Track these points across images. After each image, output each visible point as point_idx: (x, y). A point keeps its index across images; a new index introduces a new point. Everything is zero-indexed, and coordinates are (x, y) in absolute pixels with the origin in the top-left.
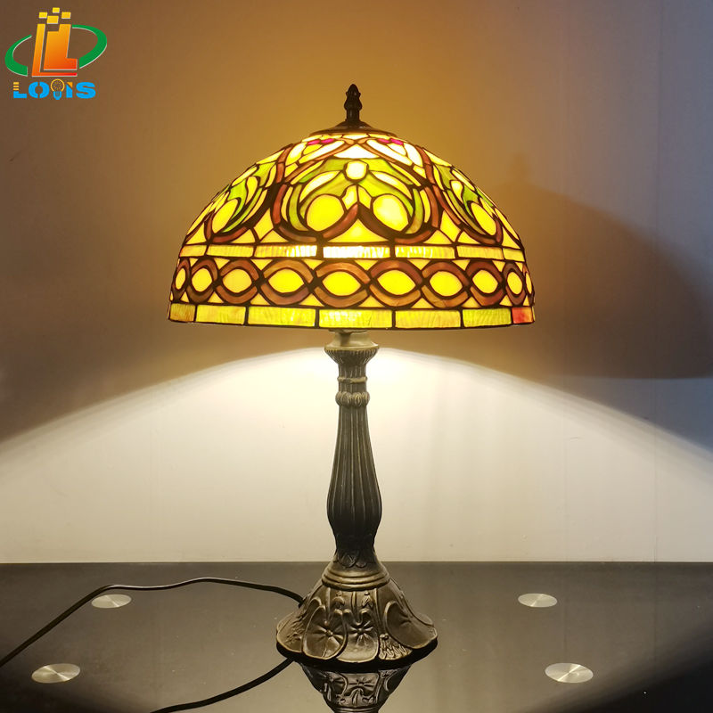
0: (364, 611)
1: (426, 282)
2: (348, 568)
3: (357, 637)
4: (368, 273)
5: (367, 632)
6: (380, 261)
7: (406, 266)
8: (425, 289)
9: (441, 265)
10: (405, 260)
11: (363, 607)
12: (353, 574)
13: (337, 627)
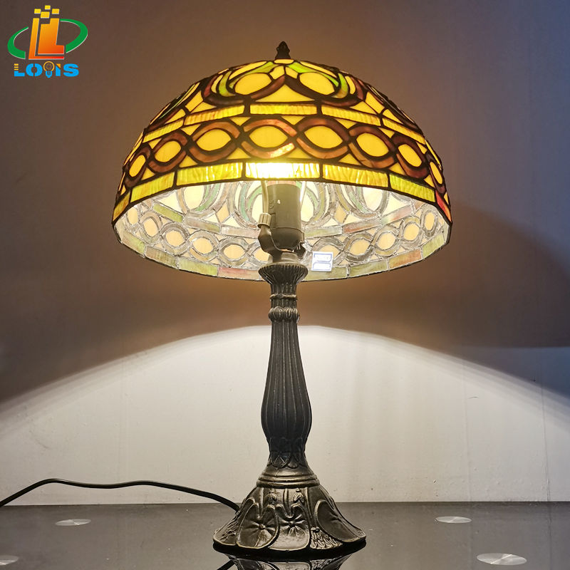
0: (295, 505)
1: (354, 140)
2: (281, 468)
3: (289, 529)
4: (295, 127)
5: (299, 525)
6: (307, 117)
7: (332, 123)
8: (352, 146)
9: (368, 129)
10: (332, 119)
11: (295, 502)
12: (285, 473)
13: (269, 520)
